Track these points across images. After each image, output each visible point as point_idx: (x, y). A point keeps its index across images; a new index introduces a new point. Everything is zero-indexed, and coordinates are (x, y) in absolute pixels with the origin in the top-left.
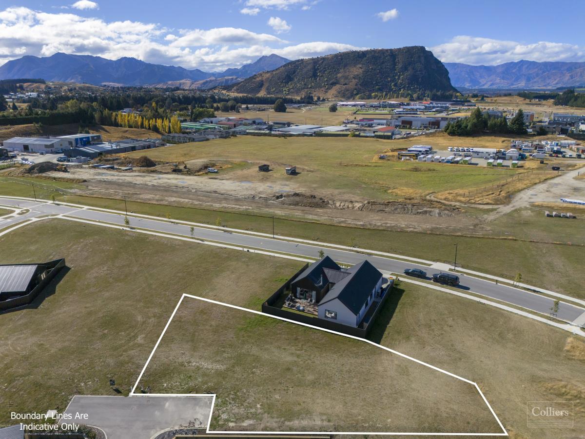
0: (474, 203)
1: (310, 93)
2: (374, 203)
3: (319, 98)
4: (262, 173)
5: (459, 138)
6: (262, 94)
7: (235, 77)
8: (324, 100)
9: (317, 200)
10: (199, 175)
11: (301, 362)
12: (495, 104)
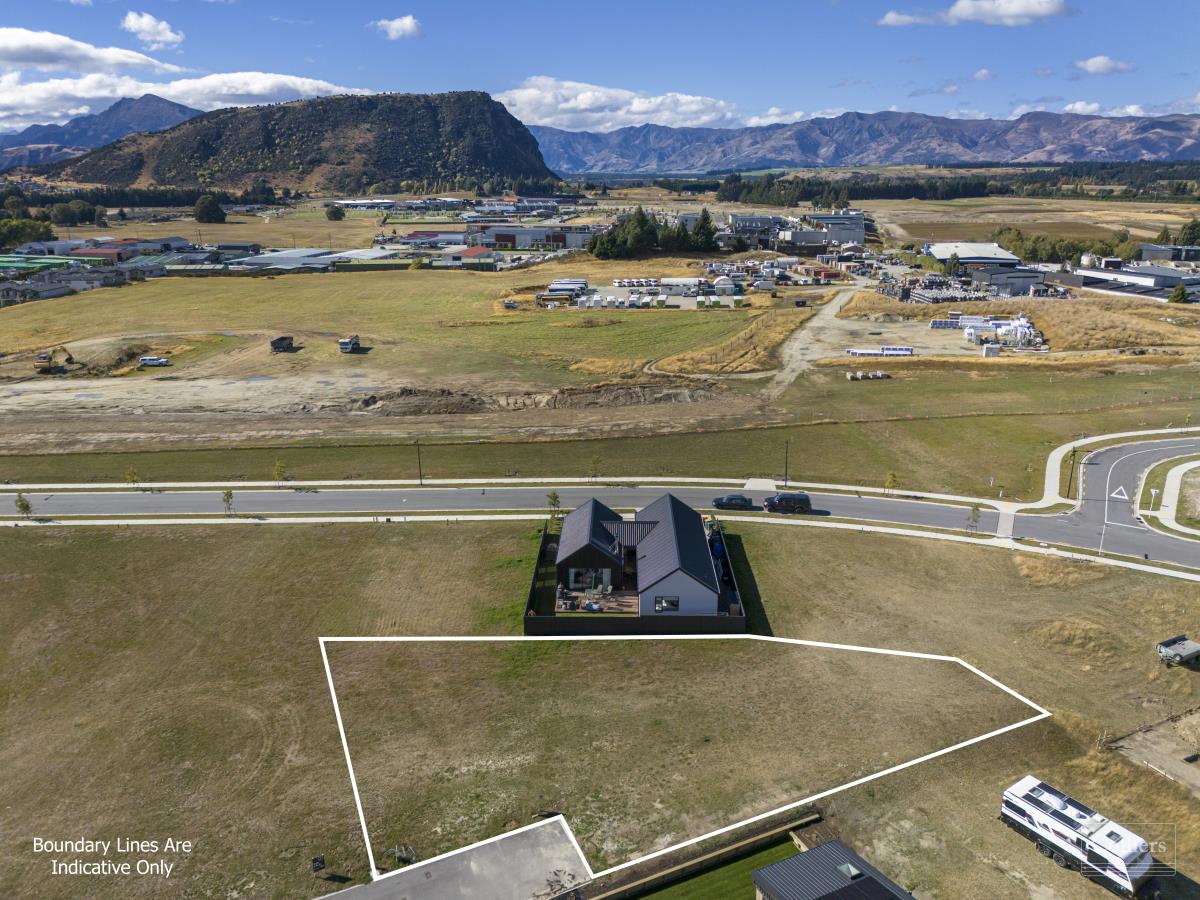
0: (732, 372)
1: (264, 181)
2: (572, 393)
3: (287, 192)
4: (282, 355)
5: (616, 262)
6: (143, 183)
7: (56, 146)
8: (298, 196)
9: (456, 399)
10: (122, 375)
11: (670, 704)
12: (626, 201)
